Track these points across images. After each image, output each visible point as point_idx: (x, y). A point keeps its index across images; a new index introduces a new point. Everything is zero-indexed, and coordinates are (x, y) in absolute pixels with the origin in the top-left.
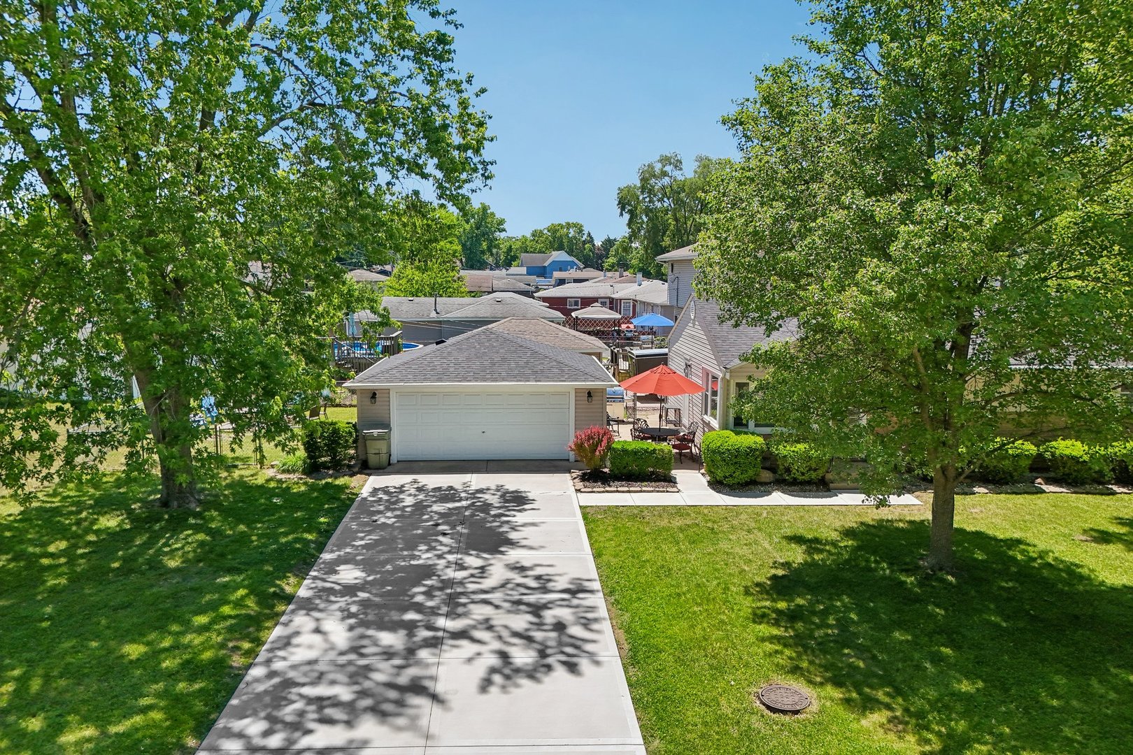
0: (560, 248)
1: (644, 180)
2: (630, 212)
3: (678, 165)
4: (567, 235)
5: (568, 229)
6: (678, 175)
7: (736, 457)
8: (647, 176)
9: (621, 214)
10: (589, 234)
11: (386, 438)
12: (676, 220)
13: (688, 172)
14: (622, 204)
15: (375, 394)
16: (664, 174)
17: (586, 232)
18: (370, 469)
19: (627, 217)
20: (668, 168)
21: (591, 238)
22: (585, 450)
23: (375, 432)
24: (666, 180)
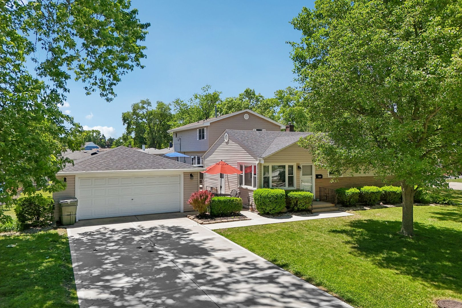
0: (90, 140)
1: (134, 110)
2: (128, 123)
3: (149, 104)
4: (93, 135)
5: (93, 133)
6: (150, 109)
7: (276, 199)
8: (135, 108)
9: (124, 124)
10: (103, 135)
11: (75, 204)
12: (150, 127)
13: (154, 107)
14: (125, 120)
15: (65, 179)
16: (143, 108)
17: (102, 134)
18: (63, 225)
19: (126, 125)
20: (145, 106)
21: (104, 137)
22: (199, 202)
23: (69, 201)
24: (145, 111)
